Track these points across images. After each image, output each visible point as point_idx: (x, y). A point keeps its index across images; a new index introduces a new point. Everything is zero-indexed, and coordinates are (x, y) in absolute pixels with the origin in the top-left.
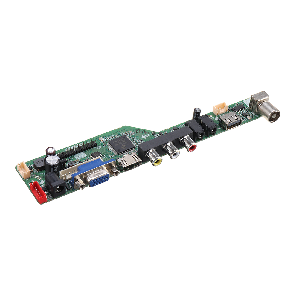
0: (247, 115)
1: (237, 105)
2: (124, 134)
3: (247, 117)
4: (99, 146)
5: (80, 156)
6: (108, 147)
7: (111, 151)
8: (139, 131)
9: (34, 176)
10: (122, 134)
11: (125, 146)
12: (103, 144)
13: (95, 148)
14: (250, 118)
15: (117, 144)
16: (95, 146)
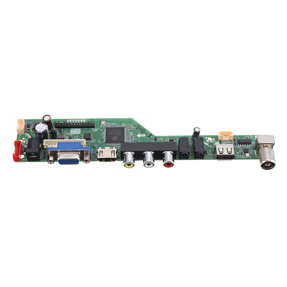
0: (248, 152)
1: (247, 137)
2: (125, 126)
3: (246, 154)
4: (97, 129)
5: (75, 131)
6: (103, 133)
7: (103, 137)
8: (140, 128)
9: (28, 134)
10: (123, 125)
11: (117, 137)
12: (101, 128)
13: (92, 129)
14: (249, 156)
15: (111, 133)
16: (93, 127)
